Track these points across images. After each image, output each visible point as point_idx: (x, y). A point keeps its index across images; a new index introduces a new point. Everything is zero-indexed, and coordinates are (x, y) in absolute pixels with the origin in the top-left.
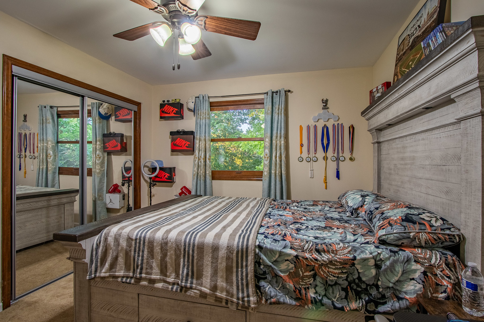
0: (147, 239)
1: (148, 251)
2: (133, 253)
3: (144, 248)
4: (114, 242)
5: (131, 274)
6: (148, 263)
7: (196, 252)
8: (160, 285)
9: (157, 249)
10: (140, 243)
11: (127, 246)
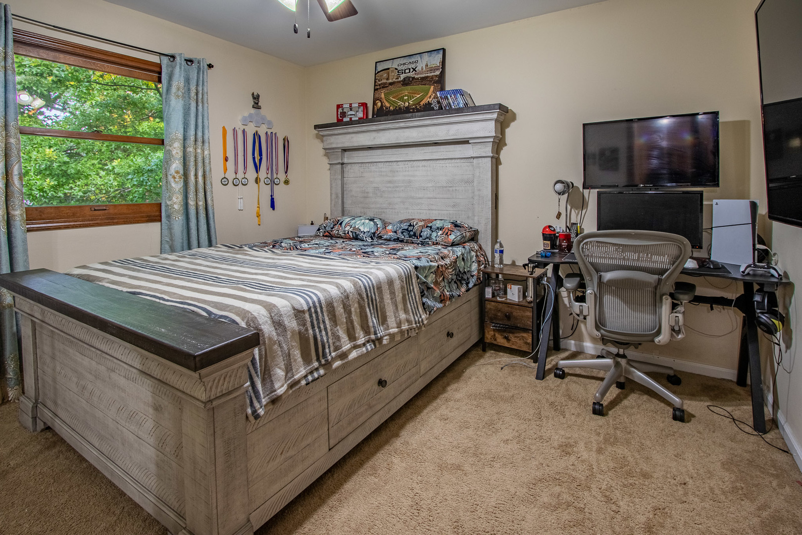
0: (323, 302)
1: (329, 319)
2: (311, 332)
3: (324, 316)
4: (276, 329)
5: (316, 364)
6: (333, 334)
7: (377, 294)
8: (354, 355)
9: (340, 310)
10: (316, 312)
11: (298, 324)
